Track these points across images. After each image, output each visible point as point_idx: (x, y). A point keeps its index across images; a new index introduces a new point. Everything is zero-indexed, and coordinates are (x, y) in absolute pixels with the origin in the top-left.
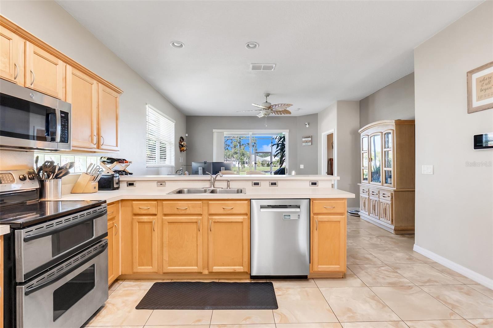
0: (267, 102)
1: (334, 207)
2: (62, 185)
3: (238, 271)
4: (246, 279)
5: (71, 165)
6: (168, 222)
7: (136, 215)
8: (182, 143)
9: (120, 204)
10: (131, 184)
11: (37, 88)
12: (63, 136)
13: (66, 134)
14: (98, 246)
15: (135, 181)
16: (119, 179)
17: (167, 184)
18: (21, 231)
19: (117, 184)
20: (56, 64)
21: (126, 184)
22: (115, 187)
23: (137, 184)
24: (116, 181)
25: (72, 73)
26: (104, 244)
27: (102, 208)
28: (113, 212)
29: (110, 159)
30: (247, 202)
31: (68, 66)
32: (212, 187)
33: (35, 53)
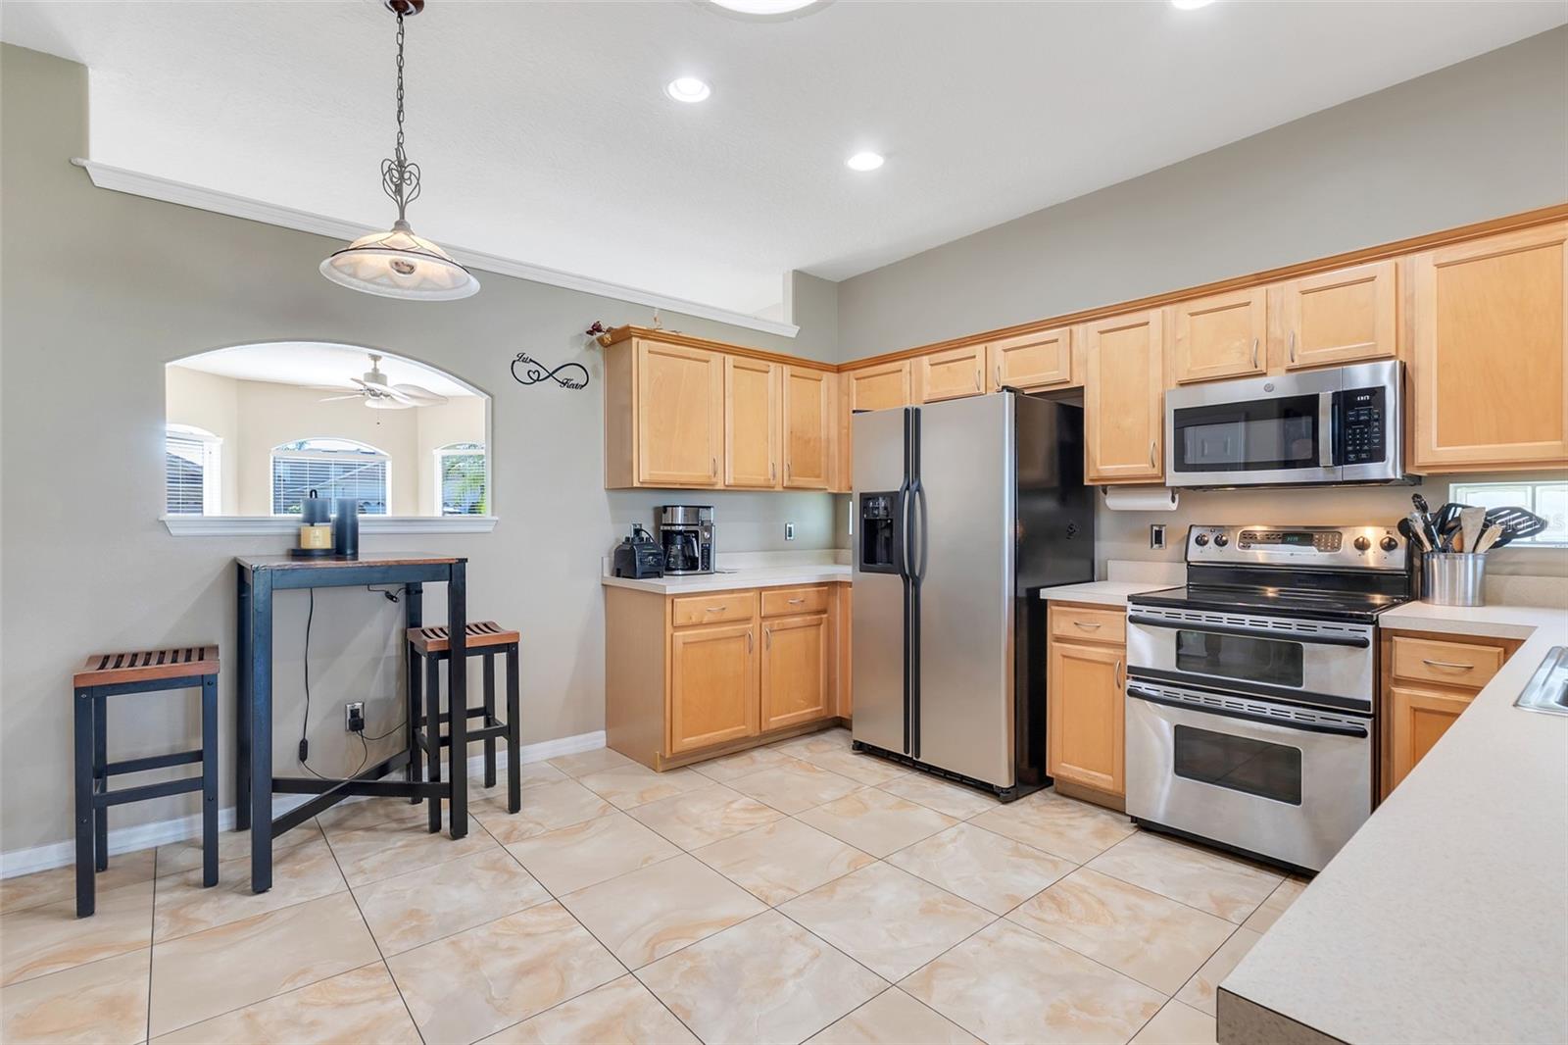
11: (1308, 362)
12: (1366, 447)
13: (1376, 441)
14: (1318, 717)
18: (1130, 607)
20: (1371, 280)
25: (1441, 266)
26: (1345, 721)
27: (1346, 629)
28: (1471, 668)
31: (1418, 256)
33: (1304, 293)
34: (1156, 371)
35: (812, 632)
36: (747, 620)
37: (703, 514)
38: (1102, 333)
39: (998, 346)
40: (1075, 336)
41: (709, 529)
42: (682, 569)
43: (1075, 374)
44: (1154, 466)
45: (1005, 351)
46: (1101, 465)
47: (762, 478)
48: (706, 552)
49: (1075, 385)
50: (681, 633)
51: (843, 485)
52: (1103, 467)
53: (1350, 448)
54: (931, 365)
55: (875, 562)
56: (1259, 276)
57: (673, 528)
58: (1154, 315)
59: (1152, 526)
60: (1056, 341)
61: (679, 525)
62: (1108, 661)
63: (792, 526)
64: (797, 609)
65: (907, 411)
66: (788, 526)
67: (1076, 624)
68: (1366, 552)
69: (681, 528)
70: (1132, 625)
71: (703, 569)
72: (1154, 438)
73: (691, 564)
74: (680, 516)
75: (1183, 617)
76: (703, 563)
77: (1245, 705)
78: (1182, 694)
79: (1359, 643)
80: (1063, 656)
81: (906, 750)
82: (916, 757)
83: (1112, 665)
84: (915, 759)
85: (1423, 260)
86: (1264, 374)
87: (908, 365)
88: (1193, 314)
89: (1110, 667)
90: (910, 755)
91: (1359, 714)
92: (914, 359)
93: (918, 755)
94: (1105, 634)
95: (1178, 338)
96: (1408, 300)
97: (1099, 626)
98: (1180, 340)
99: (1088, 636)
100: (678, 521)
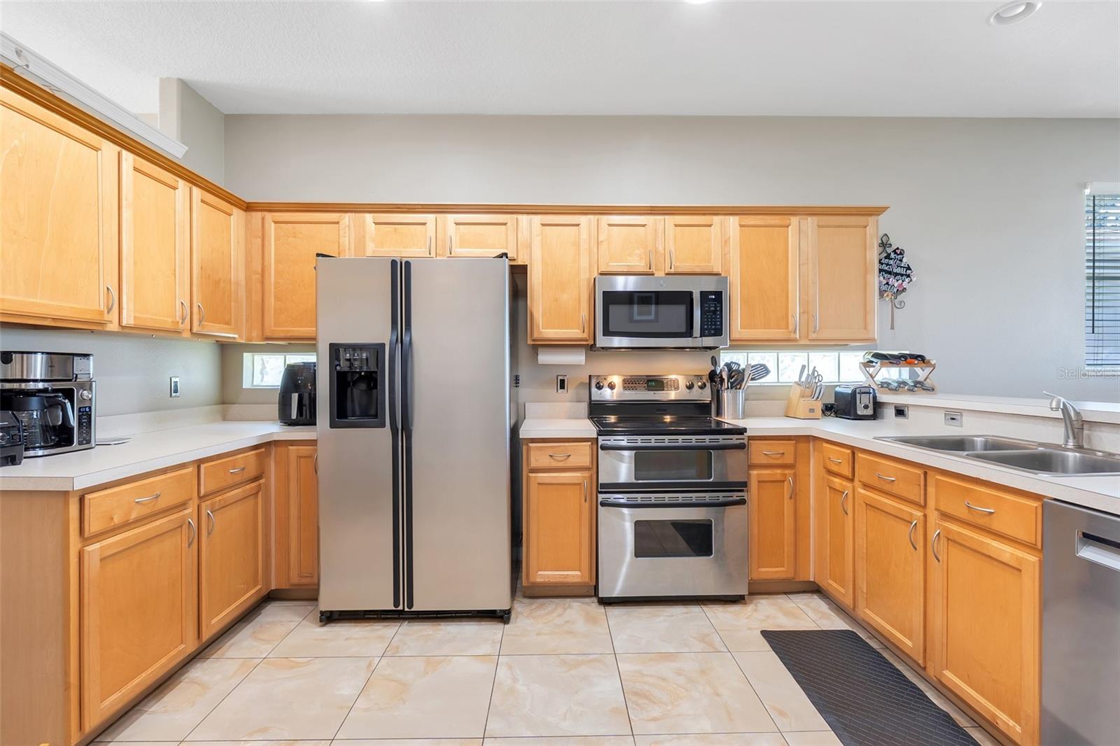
2: (745, 400)
3: (1001, 726)
5: (761, 370)
6: (868, 504)
7: (830, 472)
10: (900, 412)
11: (680, 270)
12: (713, 327)
13: (718, 323)
14: (721, 497)
15: (907, 406)
16: (875, 397)
17: (966, 419)
18: (600, 438)
19: (866, 407)
20: (710, 226)
21: (893, 411)
22: (859, 413)
23: (911, 413)
24: (863, 401)
25: (741, 226)
26: (735, 496)
27: (734, 439)
28: (783, 454)
29: (877, 356)
30: (1035, 504)
31: (732, 218)
32: (1071, 444)
33: (676, 226)
34: (584, 262)
35: (251, 502)
36: (182, 505)
37: (79, 363)
38: (543, 225)
39: (452, 218)
40: (520, 224)
41: (88, 385)
42: (40, 448)
43: (520, 253)
44: (584, 332)
45: (457, 224)
46: (543, 328)
47: (170, 320)
48: (86, 417)
49: (520, 262)
50: (96, 546)
51: (254, 334)
52: (543, 330)
53: (706, 327)
54: (376, 224)
55: (345, 417)
56: (652, 209)
57: (23, 386)
58: (583, 220)
59: (557, 376)
60: (505, 224)
61: (35, 381)
62: (577, 482)
63: (177, 379)
64: (238, 479)
65: (394, 263)
66: (173, 380)
67: (550, 456)
68: (692, 390)
69: (40, 386)
70: (602, 451)
71: (80, 443)
72: (584, 312)
73: (60, 437)
74: (38, 368)
75: (639, 441)
76: (80, 433)
77: (680, 497)
78: (639, 498)
79: (741, 447)
80: (539, 484)
81: (396, 603)
82: (408, 607)
83: (579, 484)
84: (406, 609)
85: (733, 221)
86: (653, 274)
87: (346, 218)
88: (610, 225)
89: (578, 486)
90: (401, 608)
91: (742, 491)
92: (353, 214)
93: (411, 604)
94: (574, 461)
95: (600, 240)
96: (726, 242)
97: (570, 456)
98: (601, 242)
99: (561, 465)
100: (35, 375)
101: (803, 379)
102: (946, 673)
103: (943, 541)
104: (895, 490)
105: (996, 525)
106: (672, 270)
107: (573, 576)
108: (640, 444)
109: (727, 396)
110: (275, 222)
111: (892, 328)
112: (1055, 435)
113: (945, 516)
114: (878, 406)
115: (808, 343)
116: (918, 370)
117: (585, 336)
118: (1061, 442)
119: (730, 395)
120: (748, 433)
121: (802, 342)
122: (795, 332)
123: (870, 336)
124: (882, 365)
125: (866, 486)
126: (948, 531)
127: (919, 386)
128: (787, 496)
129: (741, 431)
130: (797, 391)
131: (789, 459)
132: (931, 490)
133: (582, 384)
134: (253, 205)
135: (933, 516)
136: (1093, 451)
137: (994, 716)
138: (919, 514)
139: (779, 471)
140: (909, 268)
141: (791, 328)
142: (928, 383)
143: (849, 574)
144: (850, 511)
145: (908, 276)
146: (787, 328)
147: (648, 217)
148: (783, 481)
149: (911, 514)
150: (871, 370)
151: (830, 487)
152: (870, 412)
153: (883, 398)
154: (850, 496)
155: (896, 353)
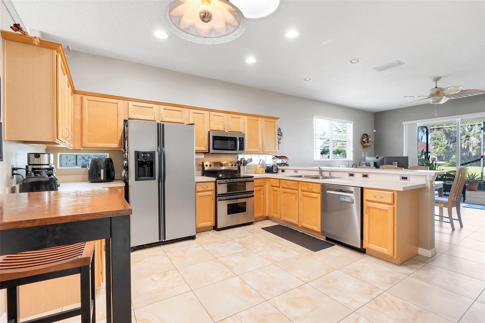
0: (436, 87)
1: (382, 197)
2: (247, 169)
3: (314, 229)
4: (323, 238)
5: (251, 160)
6: (284, 192)
7: (272, 186)
8: (364, 140)
9: (267, 180)
10: (283, 171)
11: (232, 130)
13: (243, 147)
14: (248, 195)
15: (284, 169)
16: (277, 167)
17: (299, 171)
18: (218, 181)
19: (275, 170)
20: (240, 118)
21: (281, 171)
22: (274, 172)
23: (285, 171)
24: (275, 168)
25: (248, 119)
26: (251, 195)
27: (251, 179)
28: (261, 183)
29: (275, 156)
30: (320, 185)
31: (245, 116)
32: (320, 175)
33: (231, 117)
34: (206, 126)
38: (193, 113)
39: (162, 107)
40: (186, 111)
45: (164, 109)
53: (240, 148)
56: (225, 111)
58: (205, 112)
60: (181, 111)
65: (158, 124)
67: (202, 187)
68: (233, 166)
70: (218, 185)
72: (206, 142)
77: (239, 196)
78: (229, 197)
79: (253, 181)
80: (199, 196)
81: (160, 239)
82: (164, 240)
83: (210, 195)
84: (163, 241)
85: (246, 117)
86: (225, 131)
87: (121, 102)
88: (213, 115)
89: (210, 196)
90: (161, 241)
91: (253, 193)
92: (123, 101)
93: (165, 239)
94: (209, 188)
95: (211, 119)
96: (244, 123)
97: (208, 187)
98: (211, 120)
99: (205, 189)
100: (45, 162)
101: (261, 163)
102: (303, 224)
103: (302, 196)
104: (291, 187)
105: (313, 190)
106: (230, 131)
107: (209, 224)
108: (228, 182)
109: (242, 168)
110: (88, 100)
111: (279, 149)
112: (317, 174)
113: (303, 191)
114: (278, 169)
115: (262, 153)
116: (284, 160)
117: (206, 149)
118: (318, 175)
119: (243, 167)
120: (254, 177)
121: (261, 153)
122: (260, 150)
123: (276, 151)
124: (278, 159)
125: (283, 188)
126: (303, 194)
127: (285, 164)
128: (262, 194)
129: (252, 177)
130: (259, 166)
131: (262, 184)
132: (300, 186)
133: (199, 165)
134: (76, 91)
135: (300, 191)
136: (324, 176)
137: (313, 228)
138: (297, 192)
139: (260, 187)
140: (282, 133)
141: (259, 148)
142: (287, 164)
143: (279, 211)
144: (279, 195)
145: (282, 135)
146: (258, 148)
147: (225, 114)
148: (261, 190)
149: (295, 192)
150: (275, 160)
151: (273, 190)
152: (276, 171)
153: (279, 167)
154: (279, 191)
155: (279, 156)
